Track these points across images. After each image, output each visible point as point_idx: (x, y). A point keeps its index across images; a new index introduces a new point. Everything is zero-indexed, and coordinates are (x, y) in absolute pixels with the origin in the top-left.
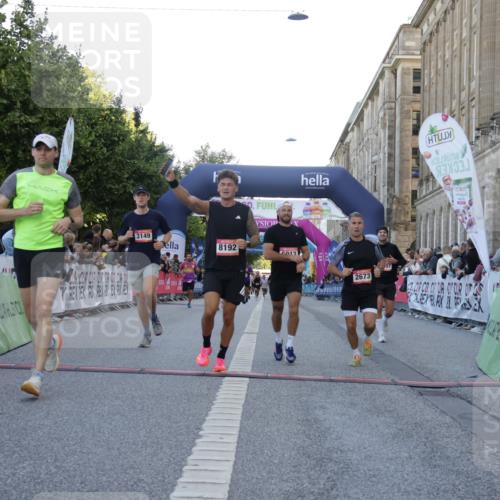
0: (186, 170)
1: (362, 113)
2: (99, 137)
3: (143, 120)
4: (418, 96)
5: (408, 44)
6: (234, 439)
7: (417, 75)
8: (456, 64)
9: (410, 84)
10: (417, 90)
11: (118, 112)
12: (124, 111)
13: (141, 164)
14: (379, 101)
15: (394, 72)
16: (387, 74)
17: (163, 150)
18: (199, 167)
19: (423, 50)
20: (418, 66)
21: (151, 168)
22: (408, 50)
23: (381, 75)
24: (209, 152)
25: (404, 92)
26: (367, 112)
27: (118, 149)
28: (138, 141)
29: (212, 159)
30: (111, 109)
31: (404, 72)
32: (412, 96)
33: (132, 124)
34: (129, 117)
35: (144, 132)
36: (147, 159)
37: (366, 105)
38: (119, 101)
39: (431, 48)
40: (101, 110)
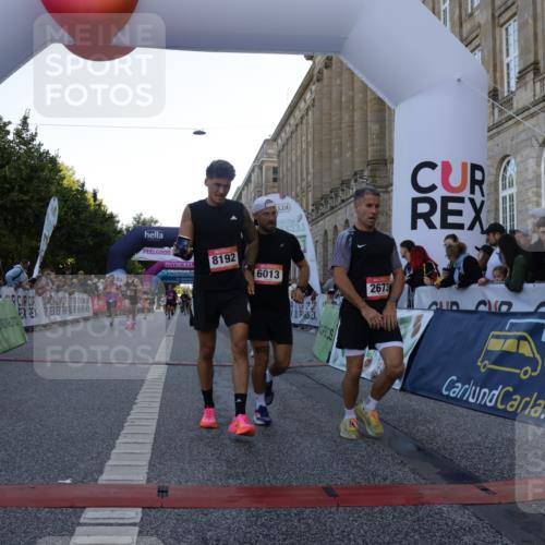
0: (127, 229)
1: (241, 193)
2: (70, 209)
3: (99, 197)
4: (276, 184)
5: (270, 151)
6: (158, 405)
7: (275, 170)
8: (299, 164)
9: (271, 176)
10: (275, 180)
11: (82, 192)
12: (86, 192)
13: (98, 226)
14: (252, 186)
15: (261, 168)
16: (257, 170)
17: (112, 217)
18: (135, 228)
19: (279, 156)
20: (276, 165)
21: (105, 229)
22: (269, 155)
23: (252, 170)
24: (142, 218)
25: (267, 181)
26: (244, 193)
27: (82, 216)
28: (96, 211)
29: (144, 223)
30: (77, 190)
31: (267, 169)
32: (271, 183)
33: (92, 201)
34: (89, 196)
35: (100, 205)
36: (102, 223)
37: (243, 189)
38: (83, 185)
39: (283, 154)
40: (71, 190)
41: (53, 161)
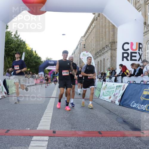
0: (44, 61)
1: (75, 51)
2: (28, 55)
3: (36, 52)
4: (84, 49)
5: (83, 40)
6: (53, 109)
7: (84, 45)
8: (91, 43)
9: (83, 46)
10: (84, 47)
11: (32, 51)
12: (33, 51)
13: (36, 60)
14: (78, 49)
15: (80, 44)
16: (79, 45)
17: (40, 58)
18: (46, 61)
19: (85, 41)
20: (85, 43)
21: (38, 61)
23: (78, 45)
25: (82, 48)
26: (76, 51)
27: (32, 57)
28: (36, 56)
29: (49, 59)
30: (31, 50)
31: (82, 44)
33: (34, 53)
34: (34, 52)
35: (37, 54)
36: (37, 59)
37: (76, 50)
38: (32, 49)
39: (87, 40)
40: (29, 50)
41: (24, 42)
